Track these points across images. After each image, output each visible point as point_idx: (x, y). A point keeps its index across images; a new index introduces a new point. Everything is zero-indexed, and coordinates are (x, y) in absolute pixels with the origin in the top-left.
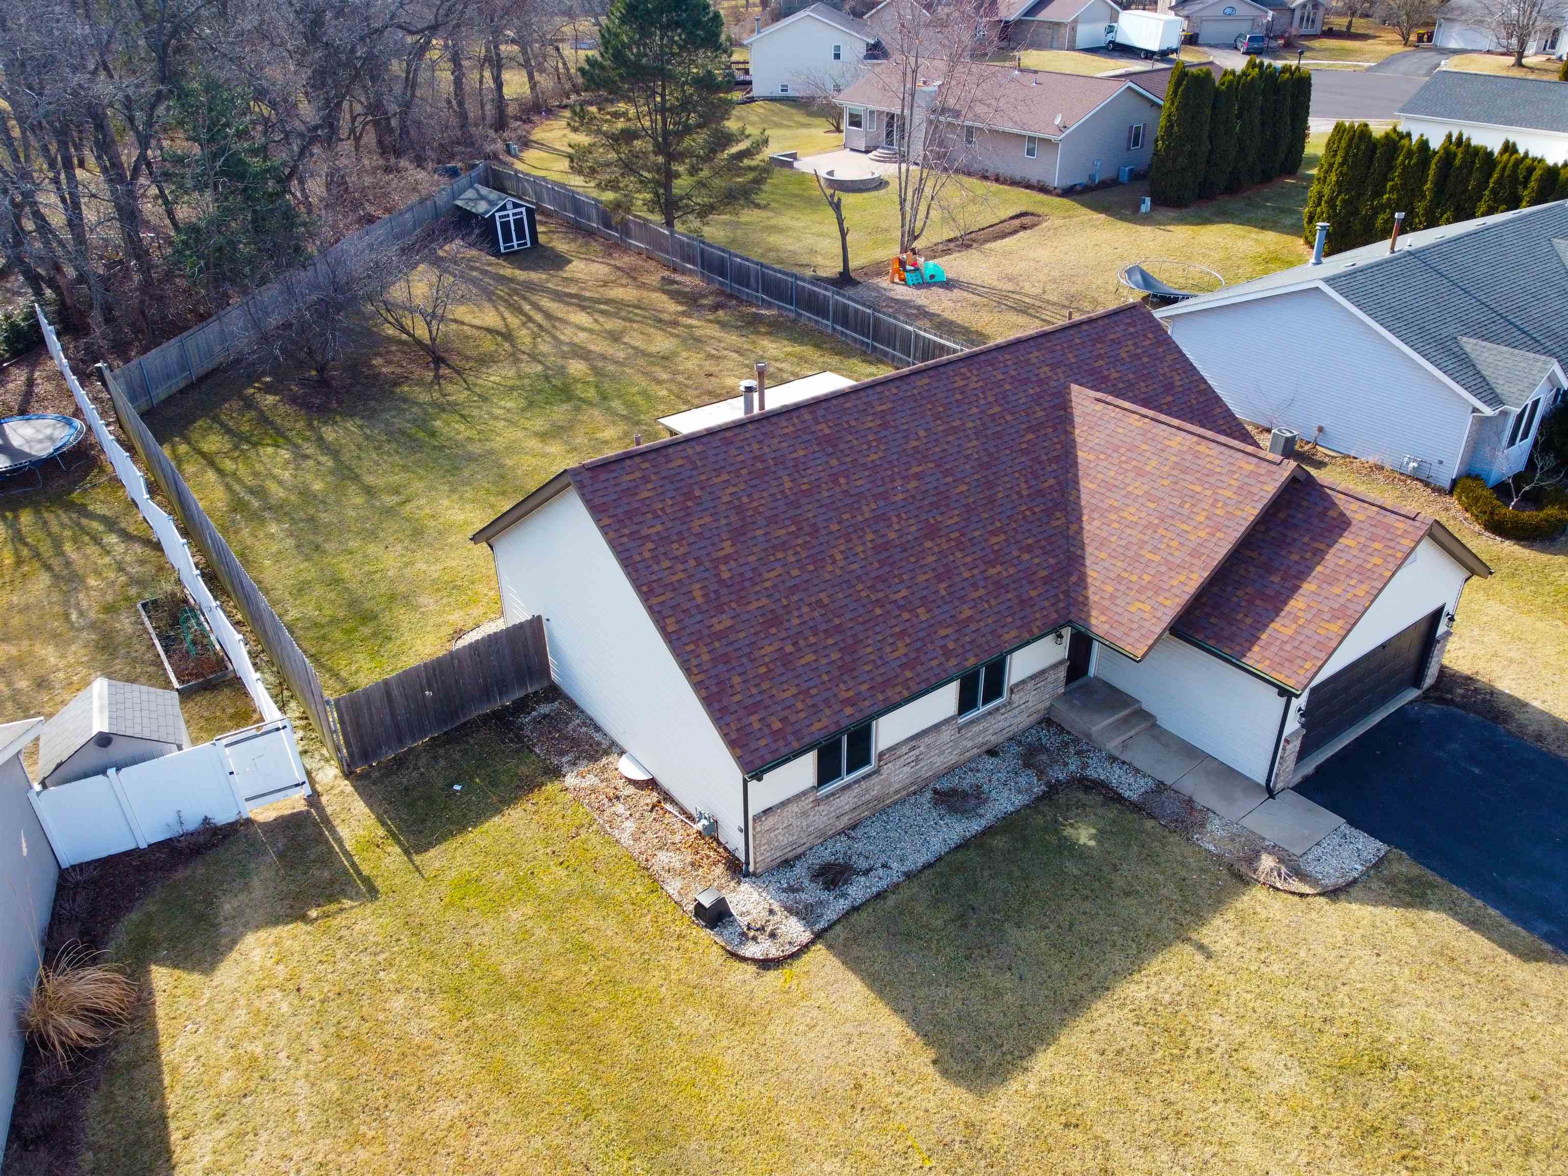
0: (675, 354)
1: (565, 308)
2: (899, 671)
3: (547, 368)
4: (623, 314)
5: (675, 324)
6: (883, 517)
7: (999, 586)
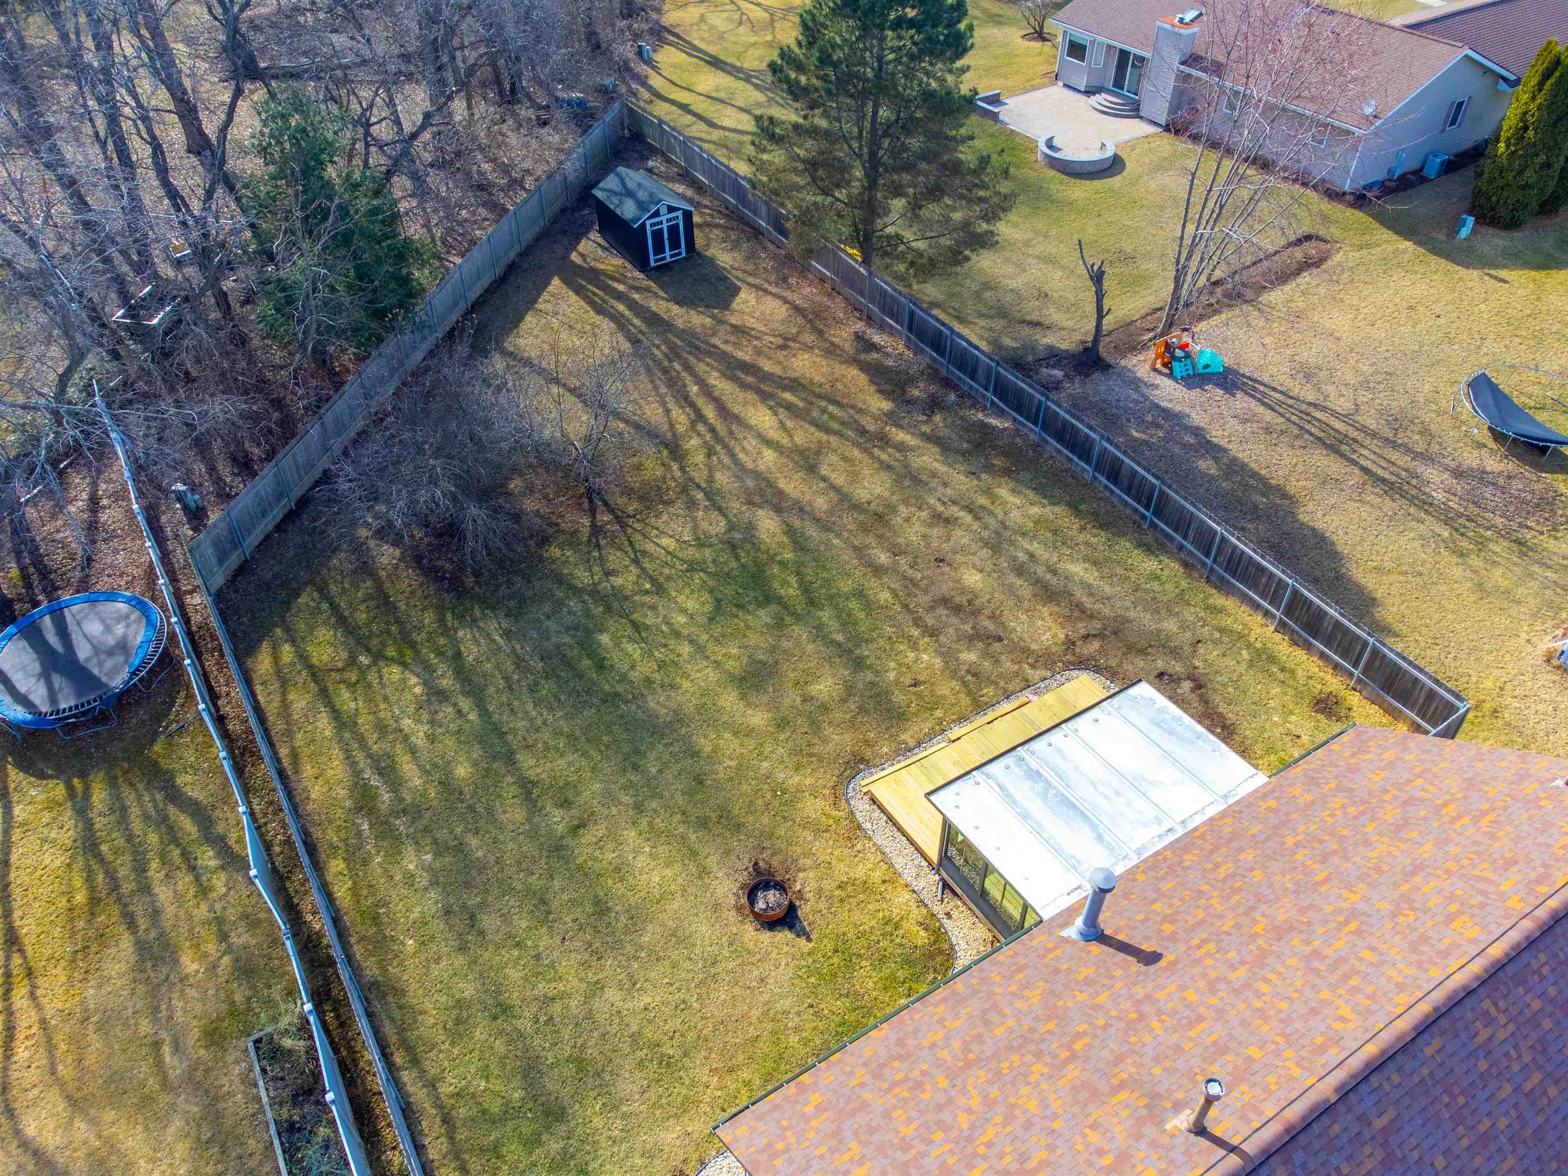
0: (892, 509)
1: (741, 395)
3: (731, 527)
4: (815, 414)
5: (884, 440)
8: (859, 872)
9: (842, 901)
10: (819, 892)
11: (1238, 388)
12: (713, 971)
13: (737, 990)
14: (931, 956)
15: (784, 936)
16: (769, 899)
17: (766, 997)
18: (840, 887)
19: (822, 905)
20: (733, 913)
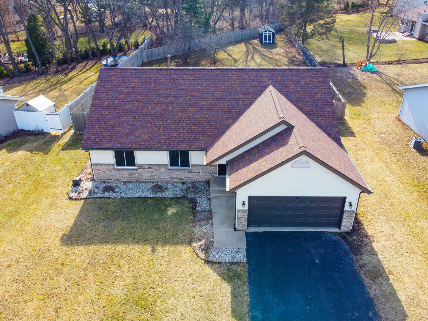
2: (141, 141)
6: (172, 103)
7: (192, 132)
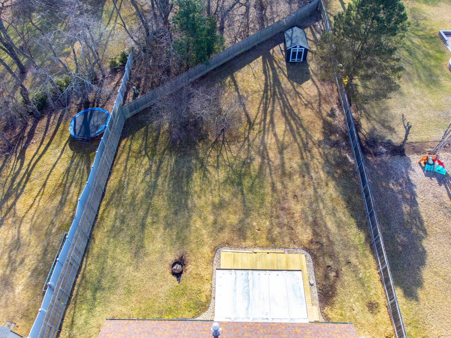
0: (295, 173)
8: (203, 274)
9: (194, 278)
10: (191, 272)
11: (445, 184)
12: (154, 277)
13: (155, 285)
14: (202, 306)
15: (175, 278)
16: (178, 267)
17: (160, 290)
18: (196, 274)
19: (189, 276)
20: (168, 265)
